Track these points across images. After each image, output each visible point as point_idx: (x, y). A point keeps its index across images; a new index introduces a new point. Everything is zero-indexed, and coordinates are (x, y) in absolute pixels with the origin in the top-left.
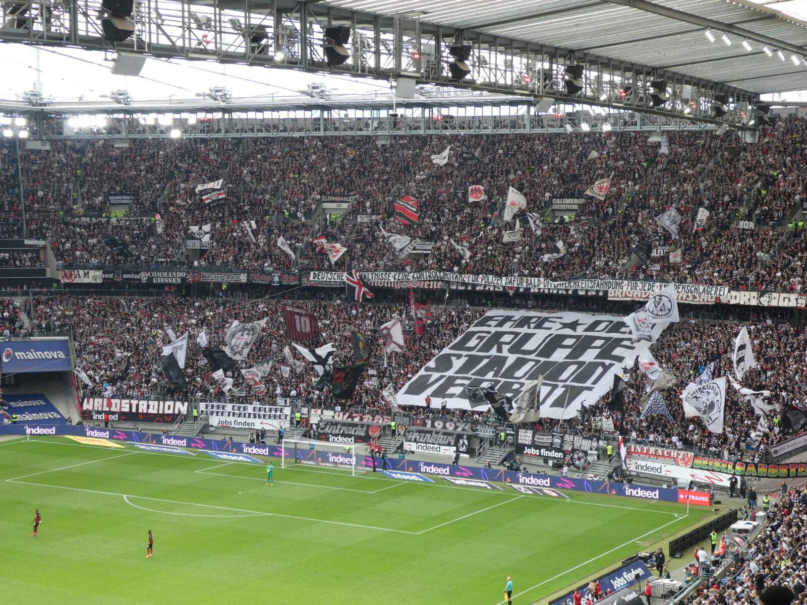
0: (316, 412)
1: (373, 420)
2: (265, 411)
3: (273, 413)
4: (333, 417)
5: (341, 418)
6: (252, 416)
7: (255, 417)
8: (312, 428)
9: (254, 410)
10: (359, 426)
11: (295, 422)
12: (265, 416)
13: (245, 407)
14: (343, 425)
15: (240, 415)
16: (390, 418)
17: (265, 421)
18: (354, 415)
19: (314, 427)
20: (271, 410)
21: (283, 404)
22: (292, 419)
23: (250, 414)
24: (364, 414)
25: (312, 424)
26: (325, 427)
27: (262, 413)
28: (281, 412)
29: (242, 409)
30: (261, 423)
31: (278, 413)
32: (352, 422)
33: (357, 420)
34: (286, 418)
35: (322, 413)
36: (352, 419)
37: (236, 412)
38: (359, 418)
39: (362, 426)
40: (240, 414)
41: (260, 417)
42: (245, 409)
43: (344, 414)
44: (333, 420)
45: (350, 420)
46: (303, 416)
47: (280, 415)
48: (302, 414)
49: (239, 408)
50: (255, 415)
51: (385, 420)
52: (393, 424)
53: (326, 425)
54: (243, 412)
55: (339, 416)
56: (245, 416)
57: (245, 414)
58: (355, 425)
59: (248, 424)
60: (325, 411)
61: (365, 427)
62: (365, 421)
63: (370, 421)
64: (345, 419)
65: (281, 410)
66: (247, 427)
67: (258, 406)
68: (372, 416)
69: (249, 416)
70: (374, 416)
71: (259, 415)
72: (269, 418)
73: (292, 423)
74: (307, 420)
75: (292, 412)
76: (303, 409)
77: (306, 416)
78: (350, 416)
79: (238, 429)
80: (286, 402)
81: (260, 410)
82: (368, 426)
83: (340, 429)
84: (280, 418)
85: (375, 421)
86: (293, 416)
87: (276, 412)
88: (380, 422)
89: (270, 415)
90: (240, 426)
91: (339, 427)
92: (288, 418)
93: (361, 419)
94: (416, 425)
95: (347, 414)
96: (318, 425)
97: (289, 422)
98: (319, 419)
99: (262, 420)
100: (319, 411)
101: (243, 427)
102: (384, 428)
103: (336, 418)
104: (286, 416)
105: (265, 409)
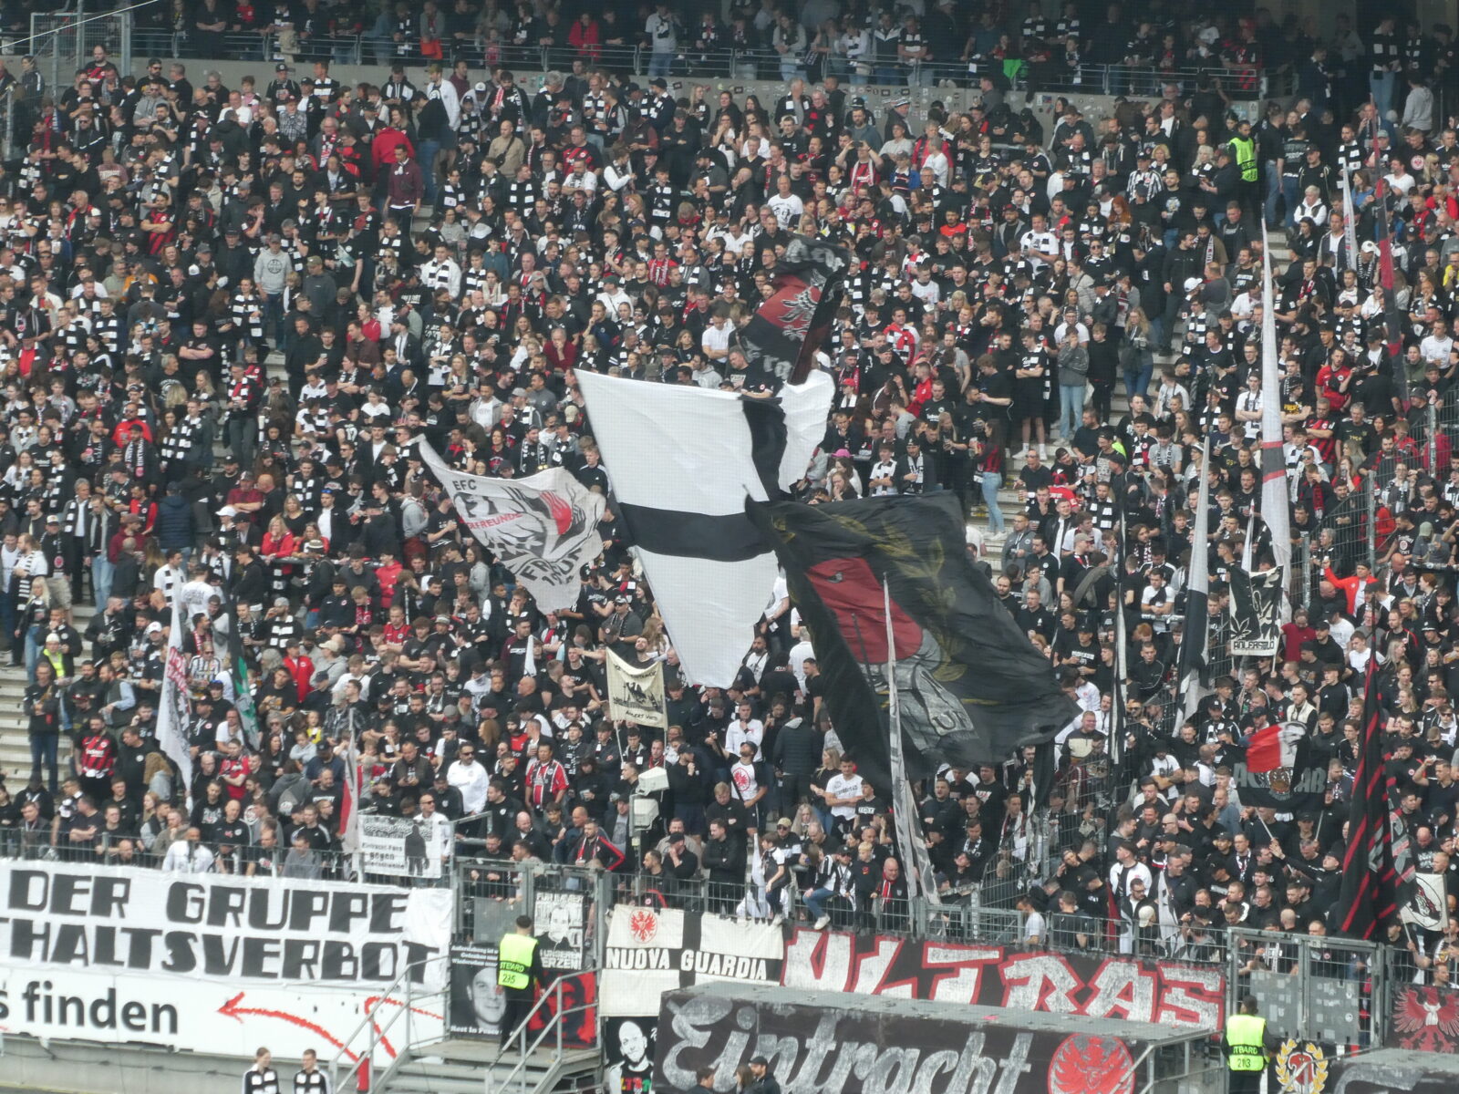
0: (642, 927)
1: (1082, 996)
2: (258, 918)
3: (319, 929)
4: (776, 969)
5: (834, 978)
6: (160, 951)
7: (182, 961)
8: (613, 1050)
9: (176, 906)
10: (976, 1042)
11: (489, 1007)
12: (254, 955)
13: (103, 886)
14: (855, 1028)
15: (66, 947)
16: (1211, 983)
17: (258, 992)
18: (935, 956)
19: (633, 1041)
20: (301, 909)
21: (398, 864)
22: (461, 978)
23: (141, 941)
24: (1012, 952)
25: (613, 1024)
26: (716, 1046)
27: (235, 931)
28: (381, 924)
29: (81, 902)
30: (229, 1008)
31: (359, 934)
32: (922, 1009)
33: (955, 994)
34: (417, 974)
35: (692, 937)
36: (924, 991)
37: (39, 920)
38: (970, 976)
39: (998, 1041)
40: (70, 935)
41: (217, 963)
42: (104, 898)
43: (863, 948)
44: (776, 995)
45: (904, 991)
46: (549, 960)
47: (372, 952)
48: (545, 942)
49: (63, 891)
50: (178, 943)
51: (1177, 996)
52: (1244, 1030)
53: (720, 1033)
54: (91, 923)
55: (818, 960)
56: (105, 951)
57: (106, 936)
58: (949, 1035)
59: (131, 1015)
60: (709, 921)
61: (1021, 1047)
62: (1021, 1001)
63: (1060, 1003)
64: (866, 984)
65: (382, 913)
66: (121, 1034)
67: (208, 880)
68: (1072, 962)
69: (140, 955)
70: (1085, 970)
71: (213, 944)
72: (292, 970)
73: (461, 1010)
74: (581, 988)
75: (465, 931)
76: (545, 902)
77: (572, 961)
78: (910, 968)
79: (57, 1050)
80: (415, 848)
81: (220, 906)
82: (1045, 1045)
83: (831, 1059)
84: (372, 972)
85: (1096, 1008)
86: (471, 955)
87: (341, 920)
88: (1139, 1010)
89: (294, 948)
90: (70, 1030)
91: (819, 1045)
92: (436, 974)
93: (992, 988)
94: (1415, 1040)
95: (888, 949)
96: (658, 1029)
97: (438, 1006)
98: (671, 980)
99: (234, 982)
100: (670, 924)
101: (89, 1032)
102: (1169, 1056)
103: (799, 974)
104: (418, 953)
105: (260, 898)
